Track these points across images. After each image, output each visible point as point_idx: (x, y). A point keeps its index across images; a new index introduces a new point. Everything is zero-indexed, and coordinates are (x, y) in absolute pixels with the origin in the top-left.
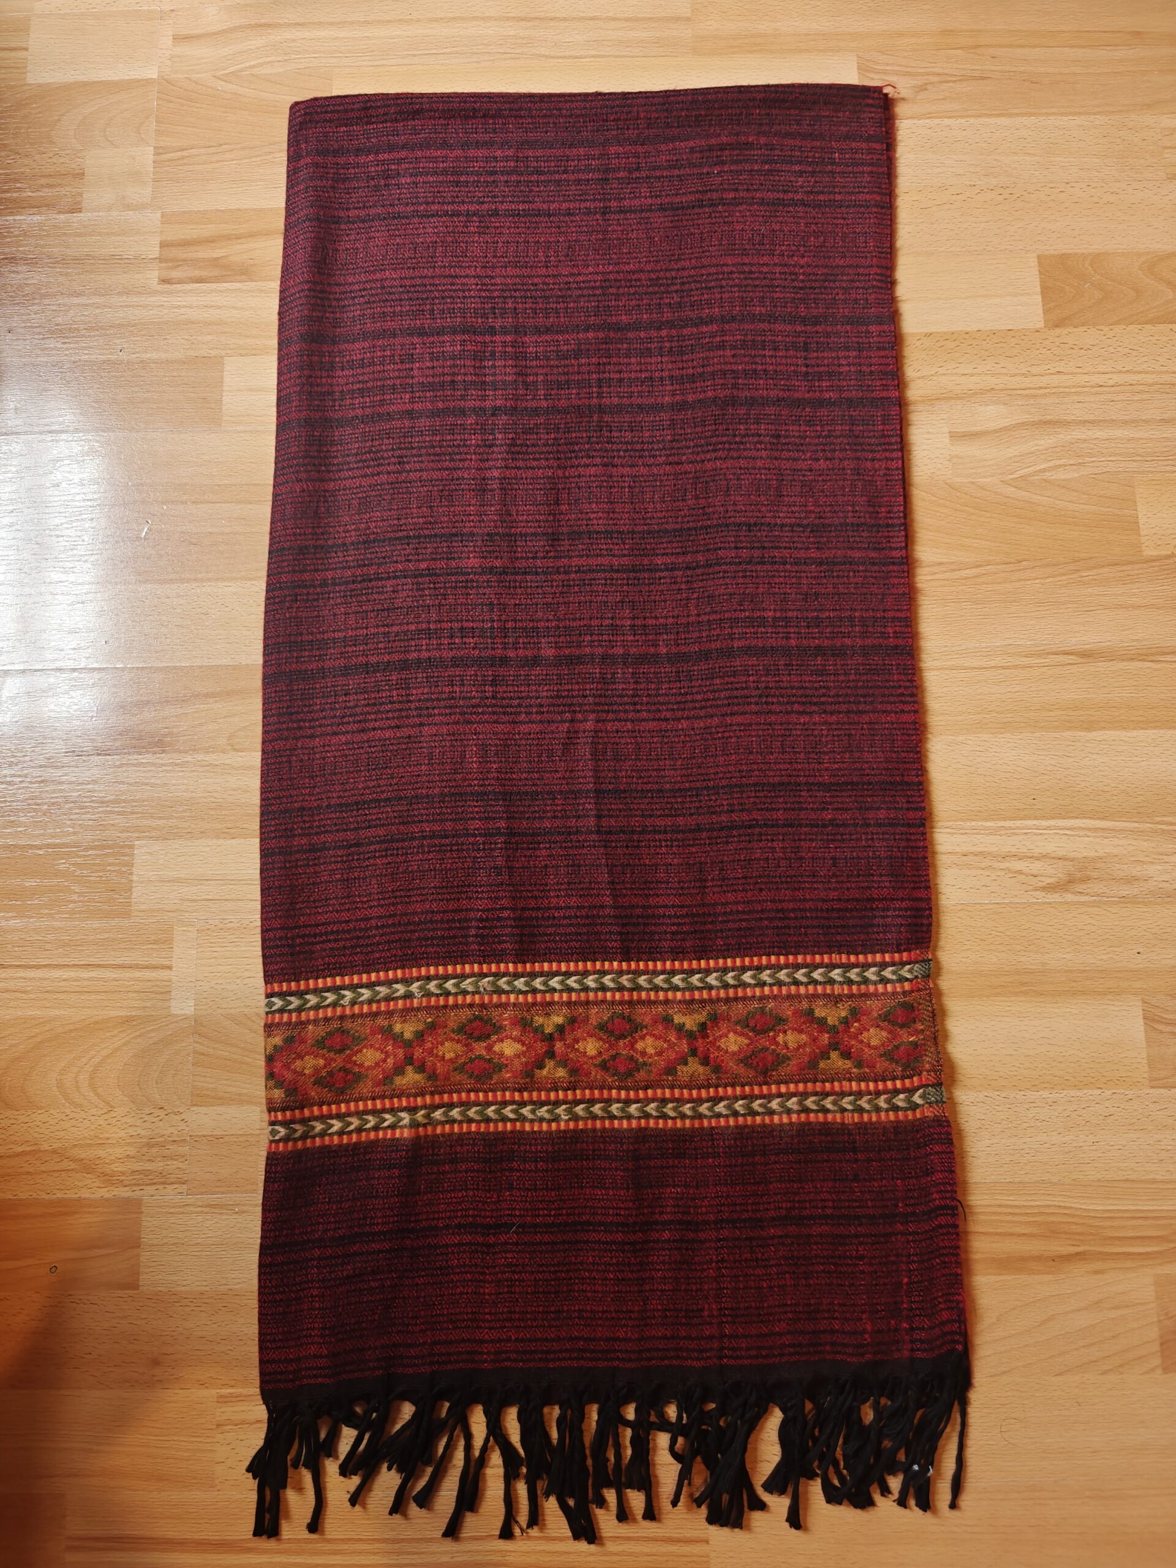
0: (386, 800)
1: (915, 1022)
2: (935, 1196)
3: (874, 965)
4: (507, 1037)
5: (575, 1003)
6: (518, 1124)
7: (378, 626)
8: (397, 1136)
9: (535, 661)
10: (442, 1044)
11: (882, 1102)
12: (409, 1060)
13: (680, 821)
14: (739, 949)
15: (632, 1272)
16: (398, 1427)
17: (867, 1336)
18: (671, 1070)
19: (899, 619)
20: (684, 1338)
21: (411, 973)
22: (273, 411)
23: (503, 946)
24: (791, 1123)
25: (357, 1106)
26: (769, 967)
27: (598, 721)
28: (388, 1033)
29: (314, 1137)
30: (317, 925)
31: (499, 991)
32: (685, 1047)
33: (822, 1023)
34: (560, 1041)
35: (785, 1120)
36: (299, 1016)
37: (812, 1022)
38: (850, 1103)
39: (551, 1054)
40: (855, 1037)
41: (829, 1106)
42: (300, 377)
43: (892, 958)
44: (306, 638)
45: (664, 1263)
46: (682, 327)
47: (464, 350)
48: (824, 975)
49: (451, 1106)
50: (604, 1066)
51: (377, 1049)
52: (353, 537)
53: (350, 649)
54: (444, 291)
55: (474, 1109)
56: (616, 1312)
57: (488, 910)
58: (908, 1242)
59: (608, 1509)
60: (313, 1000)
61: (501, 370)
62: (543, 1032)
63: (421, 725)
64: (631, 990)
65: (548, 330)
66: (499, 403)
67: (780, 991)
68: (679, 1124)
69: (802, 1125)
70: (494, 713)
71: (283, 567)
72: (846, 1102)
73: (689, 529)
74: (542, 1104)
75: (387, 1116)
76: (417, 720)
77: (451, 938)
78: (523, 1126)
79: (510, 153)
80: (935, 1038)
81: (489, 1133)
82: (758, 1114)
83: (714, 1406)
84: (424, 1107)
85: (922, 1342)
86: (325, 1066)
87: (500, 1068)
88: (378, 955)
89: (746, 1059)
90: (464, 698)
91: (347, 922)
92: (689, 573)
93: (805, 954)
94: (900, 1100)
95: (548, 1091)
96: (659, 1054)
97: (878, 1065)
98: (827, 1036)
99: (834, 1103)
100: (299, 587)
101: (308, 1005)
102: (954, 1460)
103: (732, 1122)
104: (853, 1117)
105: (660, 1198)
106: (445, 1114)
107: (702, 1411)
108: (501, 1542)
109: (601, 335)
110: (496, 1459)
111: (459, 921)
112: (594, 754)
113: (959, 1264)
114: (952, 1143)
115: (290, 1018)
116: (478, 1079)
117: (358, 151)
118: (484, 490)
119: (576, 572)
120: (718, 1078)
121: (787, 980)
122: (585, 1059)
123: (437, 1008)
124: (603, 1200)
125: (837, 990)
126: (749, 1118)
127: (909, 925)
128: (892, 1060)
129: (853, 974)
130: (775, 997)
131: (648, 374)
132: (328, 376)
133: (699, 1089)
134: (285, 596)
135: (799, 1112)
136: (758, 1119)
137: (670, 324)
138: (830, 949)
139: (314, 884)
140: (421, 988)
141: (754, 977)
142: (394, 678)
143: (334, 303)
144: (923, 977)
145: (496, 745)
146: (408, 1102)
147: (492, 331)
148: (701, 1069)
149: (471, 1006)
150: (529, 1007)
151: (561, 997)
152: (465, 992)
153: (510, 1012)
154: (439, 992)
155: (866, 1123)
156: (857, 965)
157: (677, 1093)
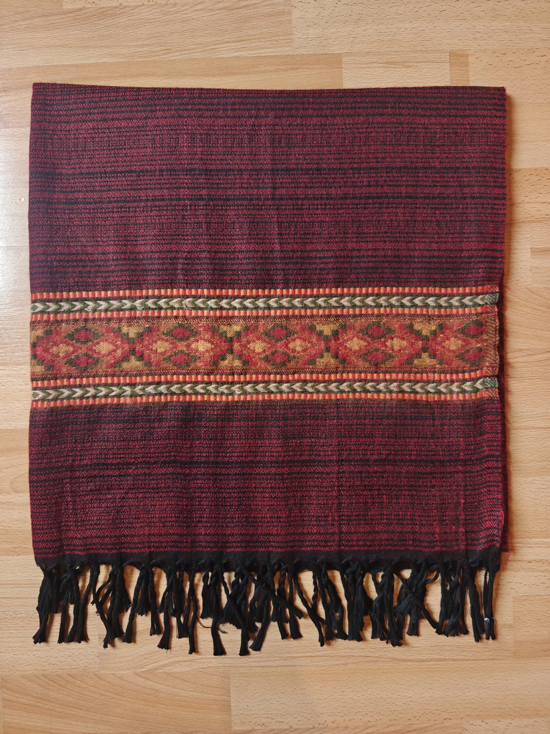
0: (121, 172)
1: (482, 334)
2: (485, 448)
3: (458, 295)
4: (201, 339)
5: (249, 317)
6: (206, 397)
8: (121, 402)
10: (156, 342)
11: (454, 387)
14: (366, 281)
18: (312, 361)
21: (136, 293)
23: (201, 277)
24: (392, 399)
25: (94, 380)
26: (385, 294)
28: (118, 332)
31: (197, 308)
32: (322, 346)
33: (418, 335)
34: (238, 342)
37: (411, 333)
38: (433, 388)
39: (231, 350)
40: (440, 344)
41: (419, 390)
43: (470, 290)
48: (423, 301)
49: (160, 383)
50: (267, 359)
51: (110, 343)
55: (175, 386)
57: (191, 252)
60: (65, 306)
62: (226, 336)
67: (391, 311)
68: (315, 397)
69: (399, 401)
72: (430, 387)
74: (223, 383)
75: (114, 388)
77: (164, 270)
78: (209, 398)
81: (185, 402)
82: (369, 392)
84: (141, 383)
87: (195, 359)
88: (113, 280)
89: (364, 354)
93: (410, 286)
94: (467, 386)
95: (227, 375)
96: (305, 351)
97: (454, 363)
98: (421, 342)
99: (422, 387)
101: (62, 310)
104: (434, 397)
106: (155, 389)
111: (171, 259)
115: (49, 318)
116: (179, 366)
120: (344, 367)
121: (396, 304)
122: (254, 355)
123: (153, 318)
125: (430, 311)
127: (486, 268)
128: (463, 359)
129: (442, 301)
130: (387, 315)
133: (330, 374)
135: (398, 392)
136: (369, 395)
138: (428, 283)
140: (142, 304)
144: (491, 304)
145: (201, 134)
146: (131, 380)
148: (332, 361)
149: (176, 317)
150: (217, 319)
151: (240, 313)
152: (173, 308)
153: (203, 322)
154: (154, 307)
155: (443, 401)
156: (446, 295)
157: (314, 377)
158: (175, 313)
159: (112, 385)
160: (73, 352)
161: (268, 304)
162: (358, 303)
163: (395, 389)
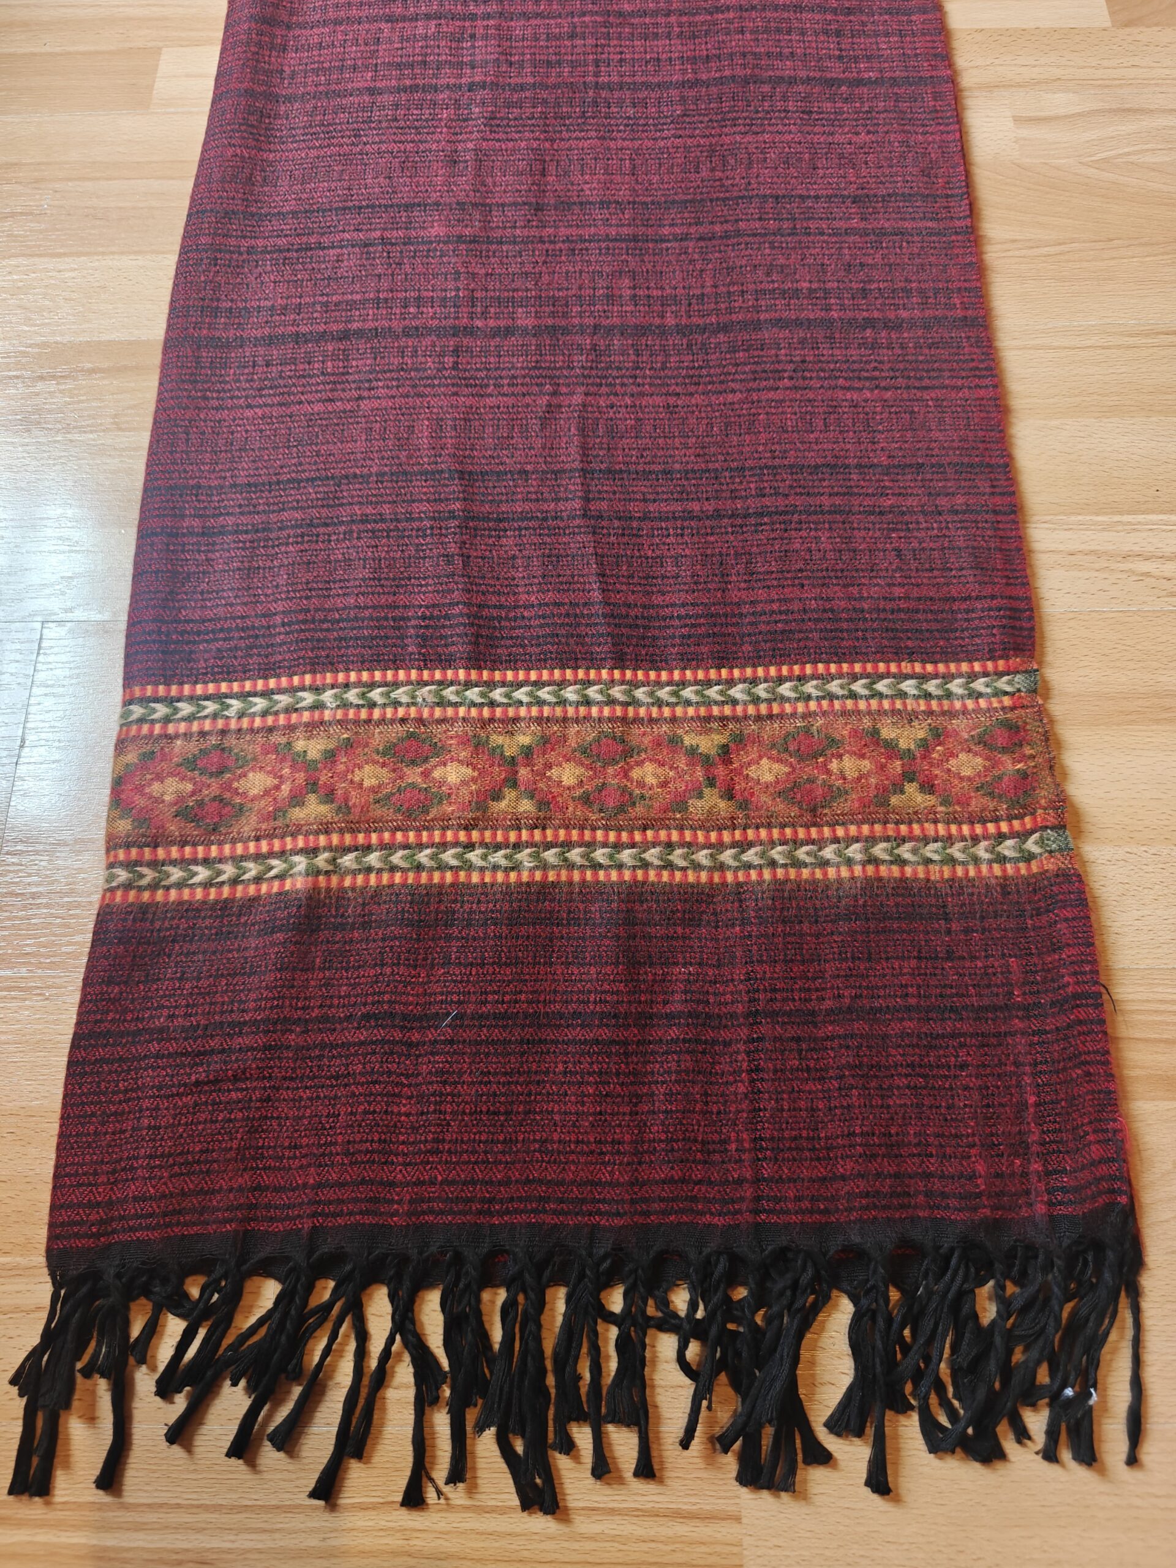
0: (308, 480)
1: (1021, 745)
2: (1066, 979)
3: (960, 676)
4: (452, 760)
5: (548, 719)
6: (462, 874)
7: (315, 295)
8: (288, 888)
9: (510, 331)
10: (360, 767)
12: (312, 785)
13: (694, 506)
15: (621, 1085)
16: (253, 1320)
17: (978, 1182)
18: (680, 803)
19: (967, 290)
20: (700, 1182)
21: (324, 678)
23: (452, 649)
24: (853, 878)
25: (233, 849)
26: (815, 677)
27: (586, 395)
28: (285, 753)
29: (167, 888)
30: (203, 621)
31: (444, 703)
32: (700, 773)
33: (891, 746)
34: (526, 766)
35: (845, 873)
36: (165, 727)
37: (877, 745)
38: (936, 852)
39: (512, 782)
40: (940, 764)
41: (907, 856)
42: (244, 53)
43: (984, 667)
44: (222, 304)
45: (669, 1072)
47: (439, 33)
48: (893, 687)
49: (368, 849)
50: (586, 800)
51: (269, 772)
52: (293, 206)
53: (278, 318)
55: (400, 854)
56: (597, 1142)
57: (433, 606)
58: (1032, 1044)
59: (577, 1459)
60: (186, 709)
61: (483, 50)
62: (502, 754)
63: (360, 398)
64: (625, 705)
66: (476, 79)
67: (832, 705)
69: (868, 881)
70: (454, 385)
71: (202, 230)
72: (931, 851)
73: (703, 200)
74: (498, 847)
75: (275, 862)
76: (355, 394)
77: (381, 638)
78: (469, 876)
80: (1051, 768)
81: (419, 886)
82: (804, 865)
83: (746, 1291)
84: (329, 848)
85: (1064, 1191)
86: (194, 796)
87: (440, 799)
88: (279, 657)
89: (786, 792)
90: (417, 370)
91: (243, 617)
92: (702, 244)
93: (864, 661)
94: (1008, 848)
95: (507, 829)
96: (664, 784)
97: (974, 802)
98: (899, 762)
99: (914, 851)
100: (220, 251)
101: (179, 716)
102: (1127, 1386)
103: (767, 875)
105: (664, 980)
106: (359, 859)
107: (728, 1299)
108: (404, 1512)
110: (404, 1373)
111: (394, 619)
112: (582, 431)
113: (1110, 1077)
114: (1087, 905)
115: (151, 731)
116: (409, 815)
118: (455, 162)
119: (563, 241)
120: (747, 817)
121: (840, 692)
122: (560, 790)
123: (357, 722)
124: (581, 981)
125: (911, 704)
126: (792, 871)
127: (1004, 628)
128: (992, 795)
129: (932, 686)
130: (824, 714)
131: (653, 56)
132: (279, 57)
133: (720, 829)
135: (864, 863)
138: (898, 655)
139: (204, 572)
140: (336, 696)
141: (795, 689)
142: (330, 348)
144: (1028, 691)
145: (454, 419)
146: (307, 842)
148: (722, 804)
149: (403, 721)
150: (484, 723)
151: (529, 712)
152: (396, 704)
153: (458, 729)
154: (361, 702)
155: (961, 880)
156: (936, 676)
157: (688, 835)
158: (401, 712)
159: (271, 854)
160: (193, 793)
161: (586, 696)
162: (763, 695)
163: (859, 857)
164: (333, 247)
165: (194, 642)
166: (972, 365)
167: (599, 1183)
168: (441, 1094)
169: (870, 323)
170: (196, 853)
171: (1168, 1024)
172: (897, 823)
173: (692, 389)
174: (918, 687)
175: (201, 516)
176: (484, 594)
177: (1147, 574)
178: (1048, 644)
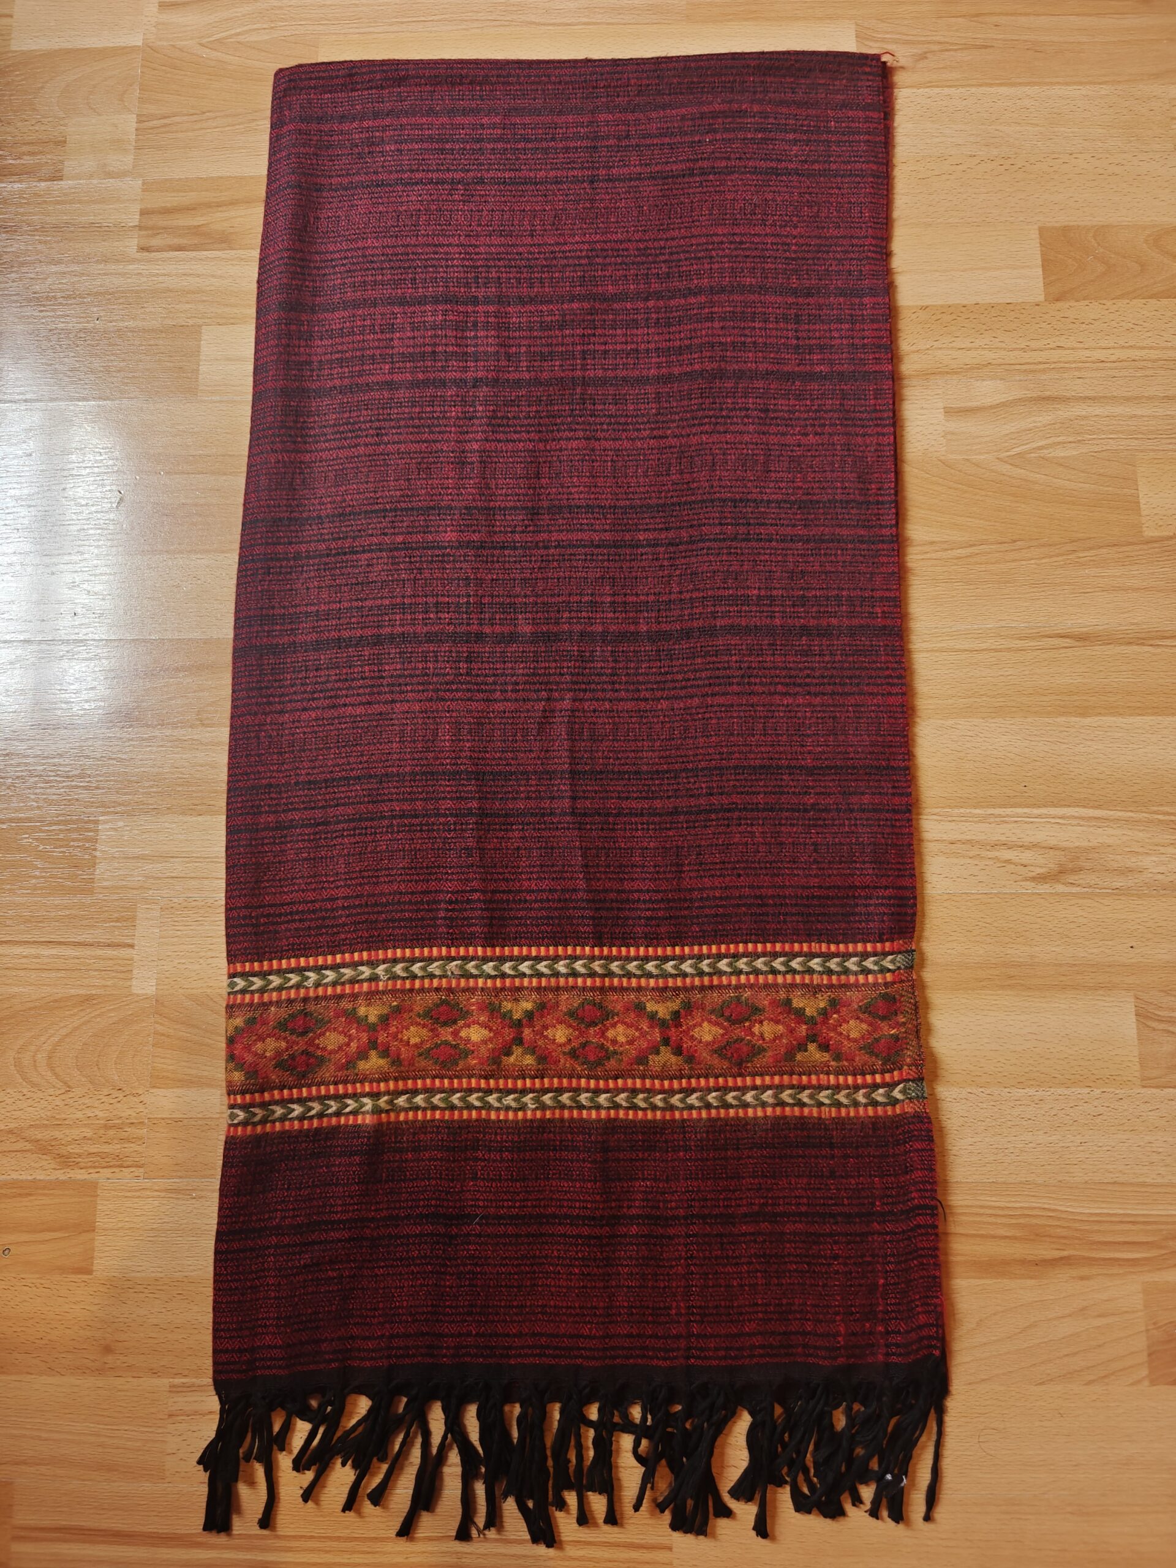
0: (355, 778)
1: (896, 1014)
2: (913, 1195)
3: (855, 955)
4: (474, 1023)
5: (545, 989)
6: (484, 1112)
7: (351, 600)
8: (359, 1122)
9: (512, 638)
10: (407, 1029)
11: (860, 1097)
12: (373, 1044)
13: (658, 804)
14: (716, 936)
15: (598, 1267)
16: (353, 1421)
17: (840, 1339)
18: (642, 1059)
19: (888, 599)
20: (651, 1336)
21: (377, 955)
22: (250, 381)
23: (473, 929)
24: (766, 1117)
25: (319, 1091)
26: (746, 954)
27: (574, 700)
28: (352, 1017)
29: (274, 1122)
30: (282, 905)
31: (467, 975)
32: (657, 1035)
33: (800, 1013)
34: (529, 1027)
35: (760, 1113)
36: (262, 997)
37: (789, 1012)
38: (827, 1097)
39: (519, 1041)
40: (834, 1028)
41: (806, 1100)
42: (277, 346)
43: (874, 948)
44: (277, 611)
45: (630, 1258)
46: (670, 298)
47: (445, 320)
48: (802, 964)
49: (415, 1092)
50: (573, 1054)
51: (340, 1033)
52: (329, 509)
53: (323, 624)
54: (426, 260)
55: (438, 1096)
56: (580, 1308)
57: (457, 892)
58: (885, 1242)
59: (568, 1512)
60: (276, 981)
61: (484, 341)
62: (511, 1018)
63: (393, 701)
64: (603, 976)
65: (532, 300)
66: (480, 374)
67: (757, 979)
68: (650, 1115)
69: (776, 1119)
70: (468, 690)
71: (255, 540)
72: (824, 1096)
73: (673, 504)
74: (509, 1092)
75: (349, 1101)
76: (389, 697)
77: (419, 919)
78: (489, 1114)
79: (497, 120)
80: (918, 1032)
81: (453, 1121)
82: (731, 1106)
83: (679, 1408)
84: (388, 1093)
85: (897, 1346)
86: (287, 1050)
87: (466, 1054)
88: (343, 936)
89: (721, 1049)
90: (437, 675)
91: (312, 902)
92: (672, 549)
93: (783, 942)
94: (879, 1095)
95: (515, 1079)
96: (631, 1042)
97: (857, 1059)
98: (804, 1027)
99: (811, 1097)
100: (272, 559)
101: (271, 987)
102: (929, 1471)
103: (704, 1114)
104: (830, 1111)
105: (628, 1192)
106: (409, 1100)
107: (668, 1414)
108: (458, 1543)
109: (586, 305)
110: (454, 1458)
111: (428, 903)
112: (571, 733)
113: (937, 1265)
114: (933, 1140)
115: (252, 1000)
116: (443, 1065)
117: (343, 118)
118: (463, 463)
119: (556, 547)
120: (692, 1068)
121: (765, 969)
122: (554, 1047)
123: (403, 991)
124: (569, 1192)
125: (816, 979)
126: (722, 1111)
127: (892, 914)
128: (872, 1053)
129: (833, 964)
130: (751, 986)
131: (634, 346)
132: (307, 346)
133: (671, 1079)
134: (257, 570)
135: (774, 1106)
136: (732, 1112)
137: (658, 296)
138: (809, 937)
139: (280, 862)
140: (386, 971)
141: (730, 965)
142: (367, 653)
143: (315, 272)
144: (906, 968)
145: (469, 723)
146: (371, 1087)
147: (475, 301)
148: (674, 1059)
149: (438, 990)
150: (498, 992)
151: (531, 982)
152: (432, 976)
153: (477, 997)
154: (405, 975)
155: (844, 1119)
156: (837, 955)
157: (648, 1082)
158: (436, 982)
159: (346, 1096)
161: (573, 969)
162: (707, 969)
163: (771, 1101)
164: (364, 552)
165: (277, 923)
166: (887, 673)
167: (582, 1336)
168: (474, 1273)
169: (805, 630)
170: (292, 1094)
171: (984, 1223)
172: (800, 1074)
173: (659, 694)
174: (823, 965)
175: (274, 812)
176: (495, 881)
177: (1009, 861)
178: (927, 921)
